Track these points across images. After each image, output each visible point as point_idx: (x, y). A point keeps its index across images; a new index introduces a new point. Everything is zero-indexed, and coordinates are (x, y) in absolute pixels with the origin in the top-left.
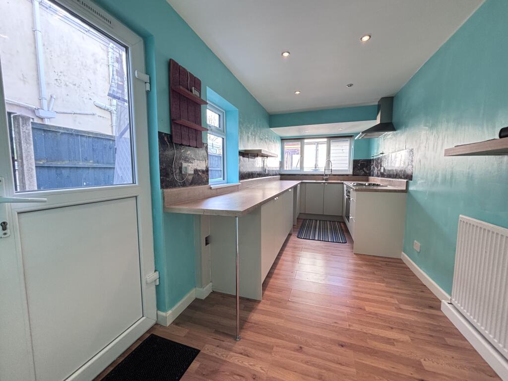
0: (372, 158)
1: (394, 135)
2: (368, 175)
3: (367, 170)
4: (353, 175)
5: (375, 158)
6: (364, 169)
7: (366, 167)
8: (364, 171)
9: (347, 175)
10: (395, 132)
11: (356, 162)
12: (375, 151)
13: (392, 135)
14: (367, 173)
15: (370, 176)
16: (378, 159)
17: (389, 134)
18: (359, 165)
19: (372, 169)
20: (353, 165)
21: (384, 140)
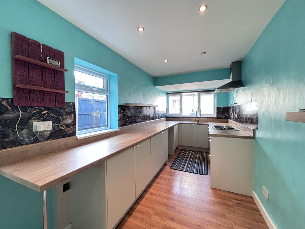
0: (230, 106)
1: (243, 90)
2: (228, 117)
3: (227, 114)
4: (217, 118)
5: (231, 106)
6: (225, 113)
7: (227, 112)
8: (225, 115)
9: (213, 118)
10: (243, 88)
11: (218, 109)
12: (232, 101)
13: (241, 90)
14: (227, 117)
15: (229, 119)
16: (234, 107)
17: (240, 89)
18: (221, 111)
19: (230, 114)
20: (217, 111)
21: (237, 93)
